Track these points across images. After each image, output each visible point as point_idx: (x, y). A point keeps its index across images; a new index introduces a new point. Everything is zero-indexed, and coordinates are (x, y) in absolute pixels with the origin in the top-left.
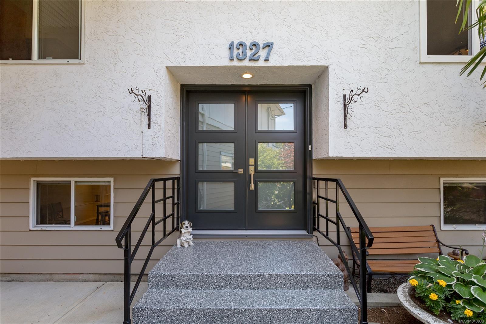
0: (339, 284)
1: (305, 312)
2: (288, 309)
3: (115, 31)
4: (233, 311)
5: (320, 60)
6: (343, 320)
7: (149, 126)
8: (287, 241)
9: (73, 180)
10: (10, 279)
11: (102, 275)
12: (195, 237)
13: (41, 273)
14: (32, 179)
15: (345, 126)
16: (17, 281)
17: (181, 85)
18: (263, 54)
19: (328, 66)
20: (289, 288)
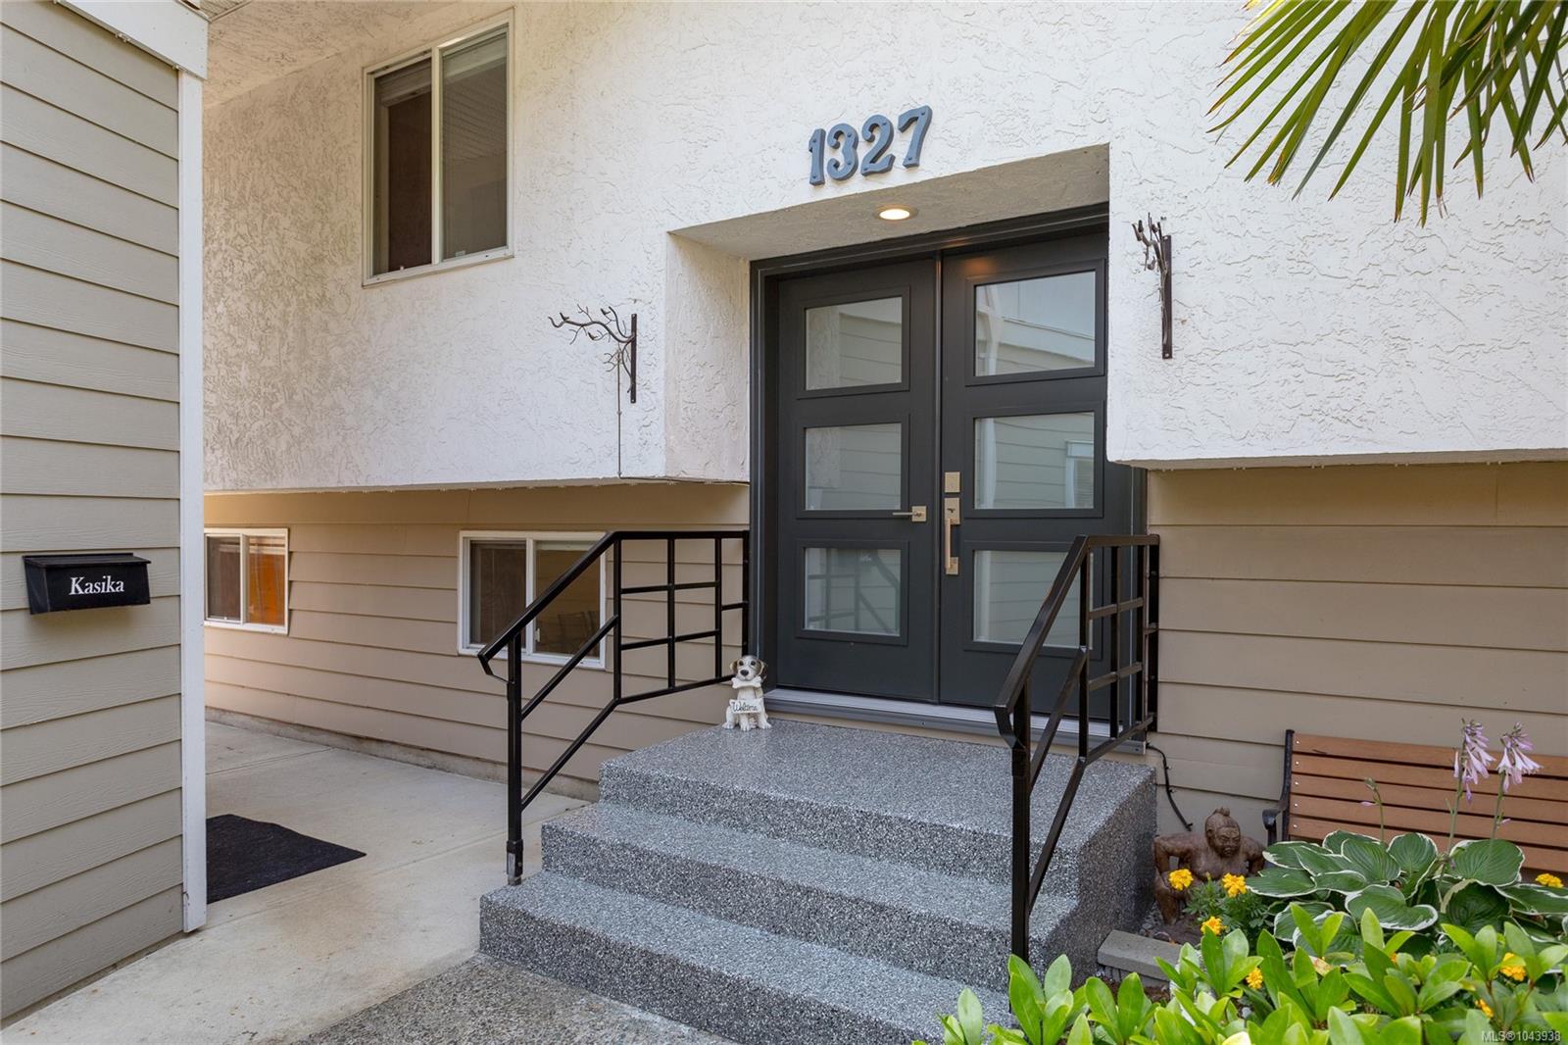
0: (1064, 881)
1: (895, 918)
2: (853, 899)
3: (568, 162)
4: (726, 875)
5: (1079, 131)
6: (1000, 965)
7: (633, 399)
8: (1060, 755)
9: (530, 538)
10: (428, 762)
11: (585, 783)
12: (770, 707)
13: (478, 759)
14: (463, 534)
15: (1167, 351)
16: (440, 769)
17: (753, 263)
18: (900, 147)
19: (1108, 144)
20: (912, 861)
